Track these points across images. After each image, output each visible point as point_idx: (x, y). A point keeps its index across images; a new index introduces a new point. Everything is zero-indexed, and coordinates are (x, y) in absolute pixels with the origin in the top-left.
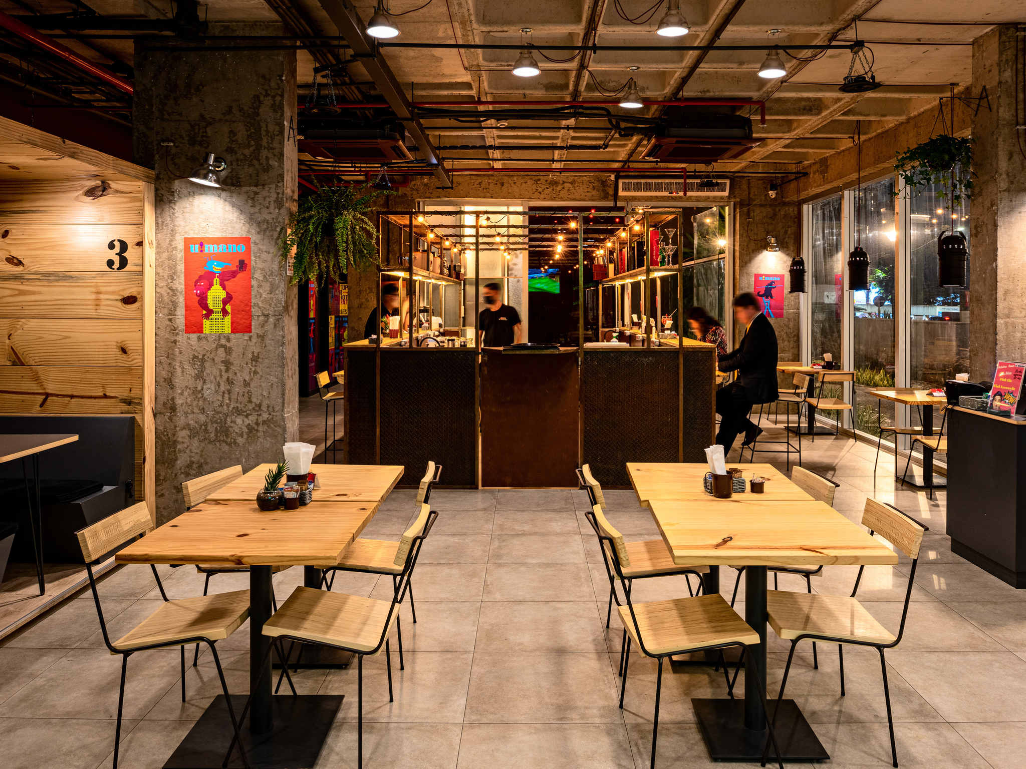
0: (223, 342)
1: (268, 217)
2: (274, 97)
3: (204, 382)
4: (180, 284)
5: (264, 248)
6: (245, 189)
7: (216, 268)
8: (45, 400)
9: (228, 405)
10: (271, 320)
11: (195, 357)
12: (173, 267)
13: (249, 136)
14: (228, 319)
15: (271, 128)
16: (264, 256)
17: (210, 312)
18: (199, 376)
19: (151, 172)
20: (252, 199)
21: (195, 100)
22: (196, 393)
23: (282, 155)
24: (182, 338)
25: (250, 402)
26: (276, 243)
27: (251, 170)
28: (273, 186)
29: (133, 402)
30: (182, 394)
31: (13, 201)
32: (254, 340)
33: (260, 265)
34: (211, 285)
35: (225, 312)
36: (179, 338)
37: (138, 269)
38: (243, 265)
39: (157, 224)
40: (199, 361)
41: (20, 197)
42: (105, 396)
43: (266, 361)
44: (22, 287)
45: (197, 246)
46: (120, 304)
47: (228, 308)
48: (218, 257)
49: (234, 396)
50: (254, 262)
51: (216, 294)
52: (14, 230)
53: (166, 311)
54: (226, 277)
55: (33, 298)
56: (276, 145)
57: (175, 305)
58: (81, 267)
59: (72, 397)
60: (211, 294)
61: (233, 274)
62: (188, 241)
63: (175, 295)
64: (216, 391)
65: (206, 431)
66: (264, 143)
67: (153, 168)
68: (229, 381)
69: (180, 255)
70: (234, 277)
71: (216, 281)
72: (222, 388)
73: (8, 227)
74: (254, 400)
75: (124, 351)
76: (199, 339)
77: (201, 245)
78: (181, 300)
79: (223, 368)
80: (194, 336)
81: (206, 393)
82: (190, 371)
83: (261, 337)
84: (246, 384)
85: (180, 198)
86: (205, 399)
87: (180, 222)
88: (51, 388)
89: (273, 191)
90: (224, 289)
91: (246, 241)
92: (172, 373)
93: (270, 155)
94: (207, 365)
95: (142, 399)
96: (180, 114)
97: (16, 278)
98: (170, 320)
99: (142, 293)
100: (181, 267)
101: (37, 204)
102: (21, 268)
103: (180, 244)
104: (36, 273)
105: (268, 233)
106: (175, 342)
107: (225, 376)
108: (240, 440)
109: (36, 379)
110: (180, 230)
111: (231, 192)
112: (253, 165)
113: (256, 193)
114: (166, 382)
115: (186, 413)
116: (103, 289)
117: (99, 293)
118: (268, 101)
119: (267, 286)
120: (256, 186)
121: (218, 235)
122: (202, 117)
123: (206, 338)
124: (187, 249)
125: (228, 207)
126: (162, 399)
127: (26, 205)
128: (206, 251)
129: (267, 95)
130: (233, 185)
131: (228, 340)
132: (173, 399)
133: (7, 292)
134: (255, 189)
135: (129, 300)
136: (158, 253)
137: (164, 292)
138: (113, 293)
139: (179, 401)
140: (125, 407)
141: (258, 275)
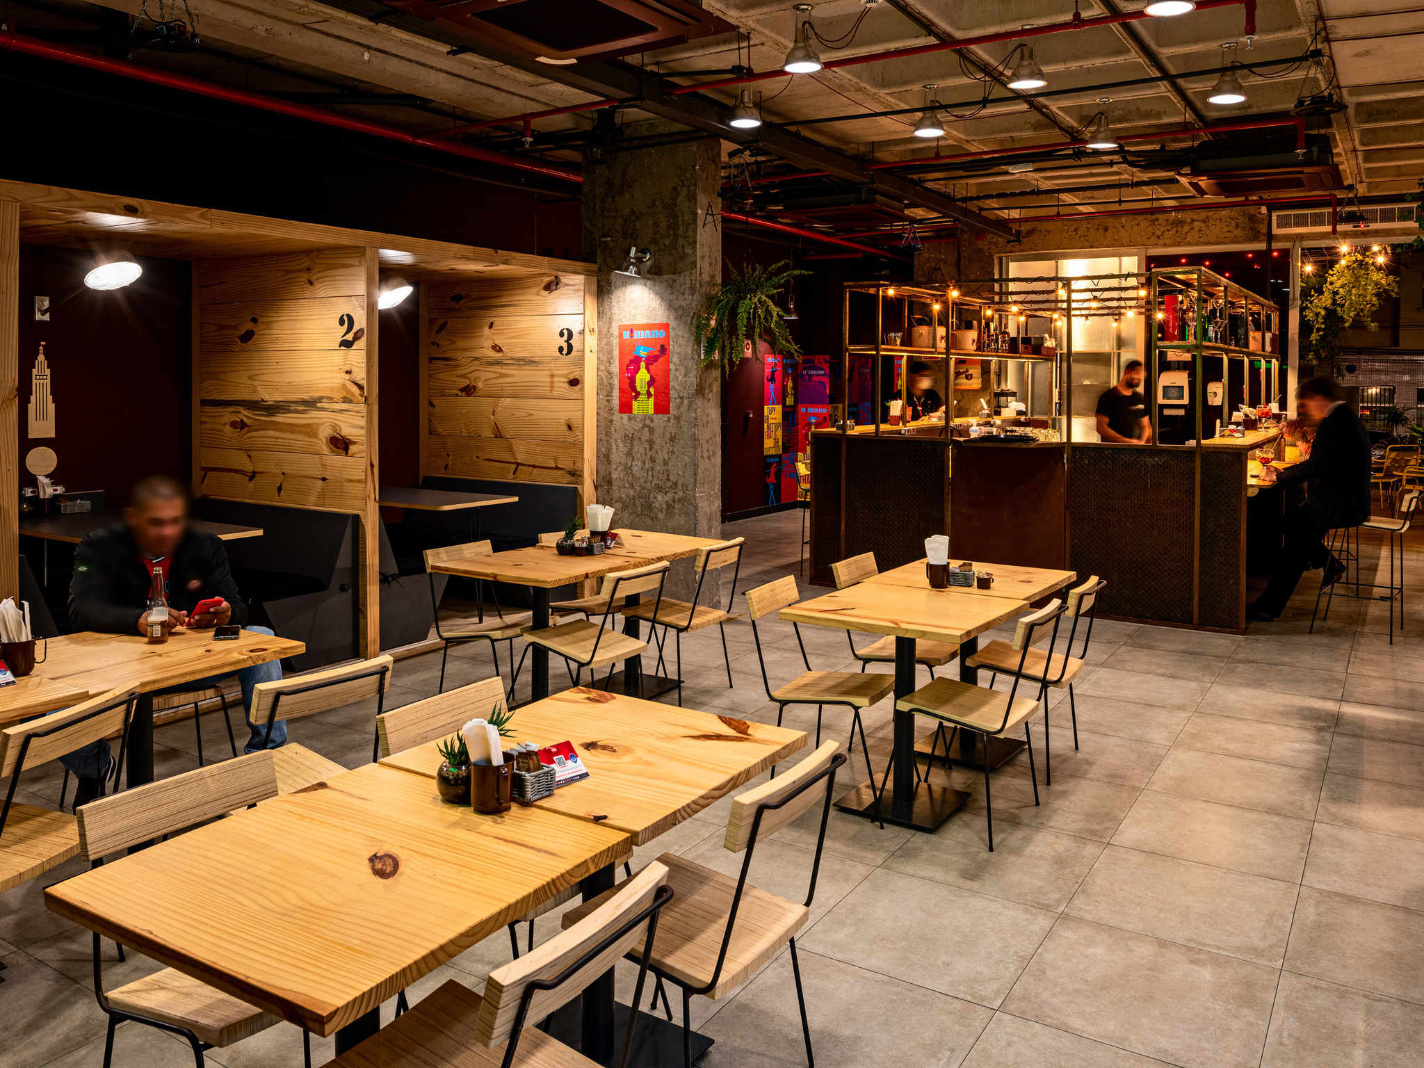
0: (648, 422)
1: (684, 304)
2: (689, 187)
3: (633, 459)
4: (615, 369)
5: (680, 333)
6: (665, 277)
7: (643, 353)
8: (516, 468)
9: (651, 482)
10: (686, 402)
11: (626, 435)
12: (610, 352)
13: (669, 227)
14: (652, 400)
15: (686, 217)
16: (681, 341)
17: (638, 394)
18: (629, 454)
19: (592, 265)
20: (671, 286)
21: (627, 196)
22: (627, 468)
23: (695, 242)
24: (617, 417)
25: (668, 480)
26: (690, 329)
27: (670, 259)
28: (688, 273)
29: (576, 474)
30: (616, 469)
31: (496, 297)
32: (672, 421)
33: (677, 350)
34: (639, 368)
35: (649, 394)
36: (614, 418)
37: (580, 353)
38: (664, 350)
39: (599, 313)
40: (630, 439)
41: (499, 293)
42: (557, 468)
43: (682, 441)
44: (502, 371)
45: (628, 332)
46: (566, 385)
47: (652, 390)
48: (645, 342)
49: (656, 474)
50: (673, 348)
51: (643, 376)
52: (497, 322)
53: (605, 393)
54: (650, 361)
55: (509, 380)
56: (690, 233)
57: (611, 386)
58: (540, 353)
59: (534, 467)
60: (638, 377)
61: (656, 358)
62: (622, 328)
63: (612, 378)
64: (642, 468)
65: (634, 504)
66: (680, 232)
67: (596, 263)
68: (652, 460)
69: (616, 341)
70: (656, 361)
71: (643, 364)
72: (647, 466)
73: (493, 320)
74: (671, 478)
75: (570, 428)
76: (630, 419)
77: (632, 331)
78: (616, 382)
79: (647, 447)
80: (625, 416)
81: (635, 469)
82: (623, 449)
83: (678, 418)
84: (665, 463)
85: (616, 288)
86: (633, 475)
87: (615, 310)
88: (520, 458)
89: (687, 278)
90: (649, 372)
91: (665, 327)
92: (609, 450)
93: (686, 244)
94: (636, 443)
95: (582, 471)
96: (616, 211)
97: (498, 363)
98: (608, 401)
99: (582, 376)
100: (616, 353)
101: (511, 299)
102: (500, 354)
103: (615, 331)
104: (511, 359)
105: (683, 319)
106: (611, 421)
107: (649, 454)
108: (661, 516)
109: (511, 450)
110: (615, 317)
111: (655, 280)
112: (672, 254)
113: (674, 281)
114: (604, 457)
115: (619, 487)
116: (556, 372)
117: (552, 376)
118: (684, 192)
119: (683, 370)
120: (674, 274)
121: (644, 321)
122: (633, 212)
123: (635, 418)
124: (621, 335)
125: (652, 296)
126: (602, 472)
127: (504, 300)
128: (635, 337)
129: (683, 186)
130: (656, 274)
131: (652, 421)
132: (610, 474)
133: (493, 375)
134: (672, 276)
135: (574, 382)
136: (599, 340)
137: (604, 374)
138: (563, 376)
139: (614, 476)
140: (570, 478)
141: (675, 359)
